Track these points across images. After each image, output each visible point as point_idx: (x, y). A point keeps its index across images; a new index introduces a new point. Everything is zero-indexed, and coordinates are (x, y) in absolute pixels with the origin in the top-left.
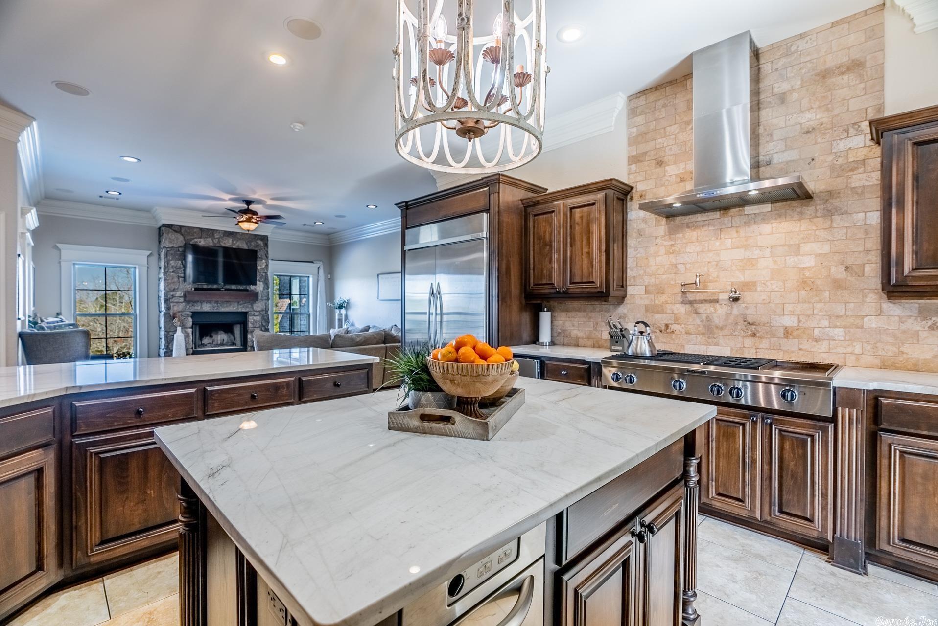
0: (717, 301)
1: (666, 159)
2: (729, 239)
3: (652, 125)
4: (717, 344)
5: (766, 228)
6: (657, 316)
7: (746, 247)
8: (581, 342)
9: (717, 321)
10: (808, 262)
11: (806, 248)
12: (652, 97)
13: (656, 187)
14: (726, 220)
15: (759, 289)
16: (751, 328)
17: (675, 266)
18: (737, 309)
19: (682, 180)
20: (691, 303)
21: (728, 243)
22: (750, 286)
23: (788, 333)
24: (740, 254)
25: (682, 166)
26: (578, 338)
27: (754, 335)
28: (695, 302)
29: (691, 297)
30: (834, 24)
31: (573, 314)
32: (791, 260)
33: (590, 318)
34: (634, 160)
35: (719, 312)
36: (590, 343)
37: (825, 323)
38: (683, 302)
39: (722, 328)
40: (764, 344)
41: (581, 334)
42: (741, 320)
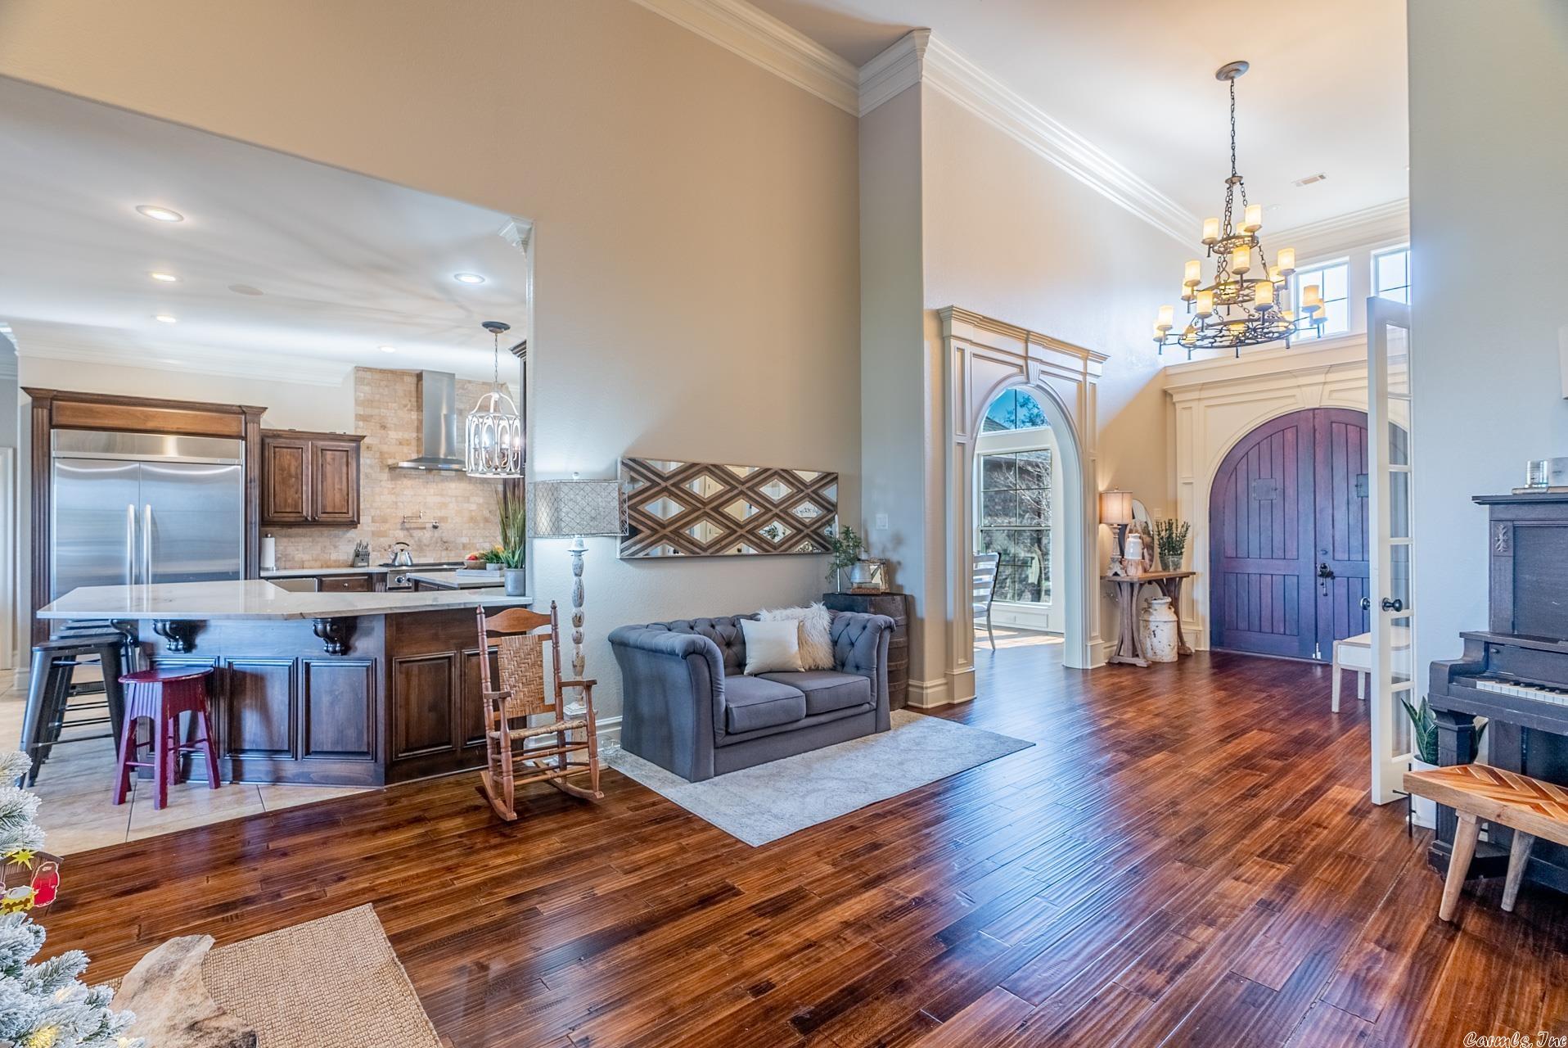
0: (425, 528)
1: (388, 425)
2: (433, 489)
3: (377, 397)
4: (425, 556)
5: (453, 485)
6: (382, 539)
7: (442, 495)
8: (306, 564)
9: (425, 541)
10: (473, 507)
11: (472, 499)
12: (377, 376)
13: (380, 443)
14: (430, 477)
15: (449, 521)
16: (445, 544)
17: (396, 503)
18: (437, 533)
19: (401, 444)
20: (408, 529)
21: (432, 491)
22: (443, 519)
23: (464, 546)
24: (438, 499)
25: (401, 434)
26: (303, 562)
27: (447, 549)
28: (411, 528)
29: (407, 525)
30: (484, 383)
31: (297, 539)
32: (466, 505)
33: (318, 542)
34: (359, 417)
35: (427, 535)
36: (318, 564)
37: (481, 540)
38: (402, 529)
39: (428, 546)
40: (453, 554)
41: (306, 557)
42: (439, 540)
